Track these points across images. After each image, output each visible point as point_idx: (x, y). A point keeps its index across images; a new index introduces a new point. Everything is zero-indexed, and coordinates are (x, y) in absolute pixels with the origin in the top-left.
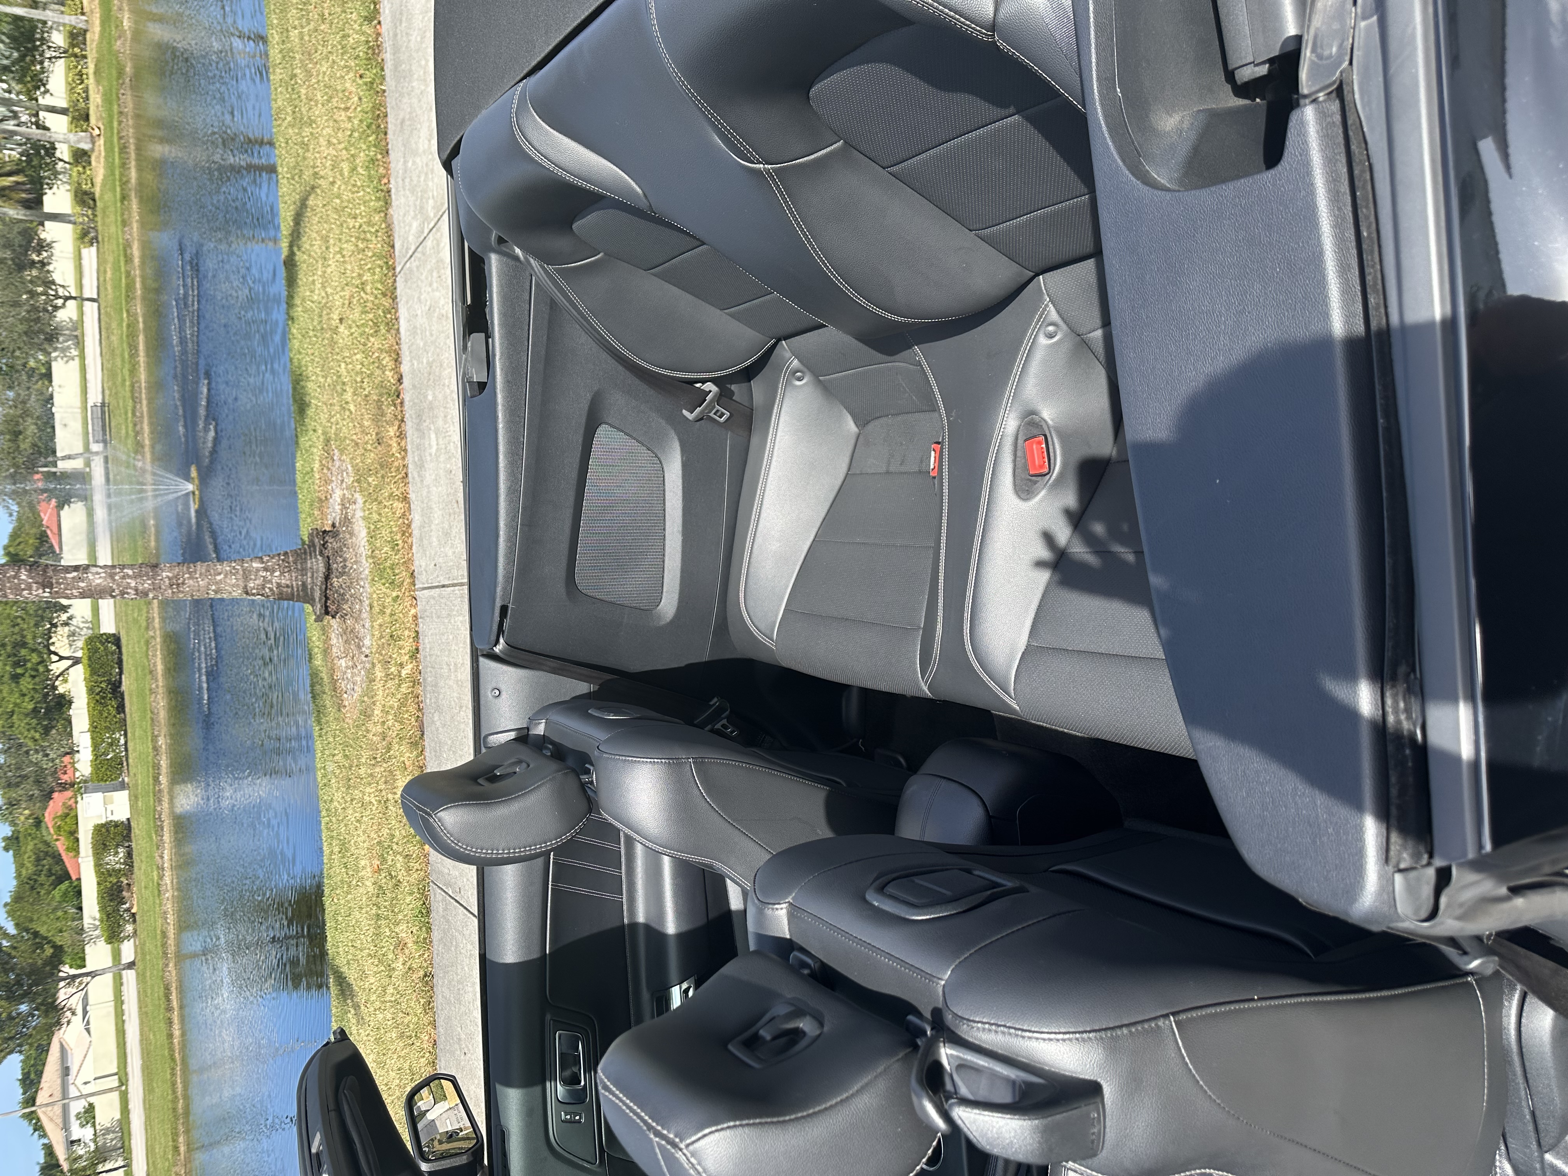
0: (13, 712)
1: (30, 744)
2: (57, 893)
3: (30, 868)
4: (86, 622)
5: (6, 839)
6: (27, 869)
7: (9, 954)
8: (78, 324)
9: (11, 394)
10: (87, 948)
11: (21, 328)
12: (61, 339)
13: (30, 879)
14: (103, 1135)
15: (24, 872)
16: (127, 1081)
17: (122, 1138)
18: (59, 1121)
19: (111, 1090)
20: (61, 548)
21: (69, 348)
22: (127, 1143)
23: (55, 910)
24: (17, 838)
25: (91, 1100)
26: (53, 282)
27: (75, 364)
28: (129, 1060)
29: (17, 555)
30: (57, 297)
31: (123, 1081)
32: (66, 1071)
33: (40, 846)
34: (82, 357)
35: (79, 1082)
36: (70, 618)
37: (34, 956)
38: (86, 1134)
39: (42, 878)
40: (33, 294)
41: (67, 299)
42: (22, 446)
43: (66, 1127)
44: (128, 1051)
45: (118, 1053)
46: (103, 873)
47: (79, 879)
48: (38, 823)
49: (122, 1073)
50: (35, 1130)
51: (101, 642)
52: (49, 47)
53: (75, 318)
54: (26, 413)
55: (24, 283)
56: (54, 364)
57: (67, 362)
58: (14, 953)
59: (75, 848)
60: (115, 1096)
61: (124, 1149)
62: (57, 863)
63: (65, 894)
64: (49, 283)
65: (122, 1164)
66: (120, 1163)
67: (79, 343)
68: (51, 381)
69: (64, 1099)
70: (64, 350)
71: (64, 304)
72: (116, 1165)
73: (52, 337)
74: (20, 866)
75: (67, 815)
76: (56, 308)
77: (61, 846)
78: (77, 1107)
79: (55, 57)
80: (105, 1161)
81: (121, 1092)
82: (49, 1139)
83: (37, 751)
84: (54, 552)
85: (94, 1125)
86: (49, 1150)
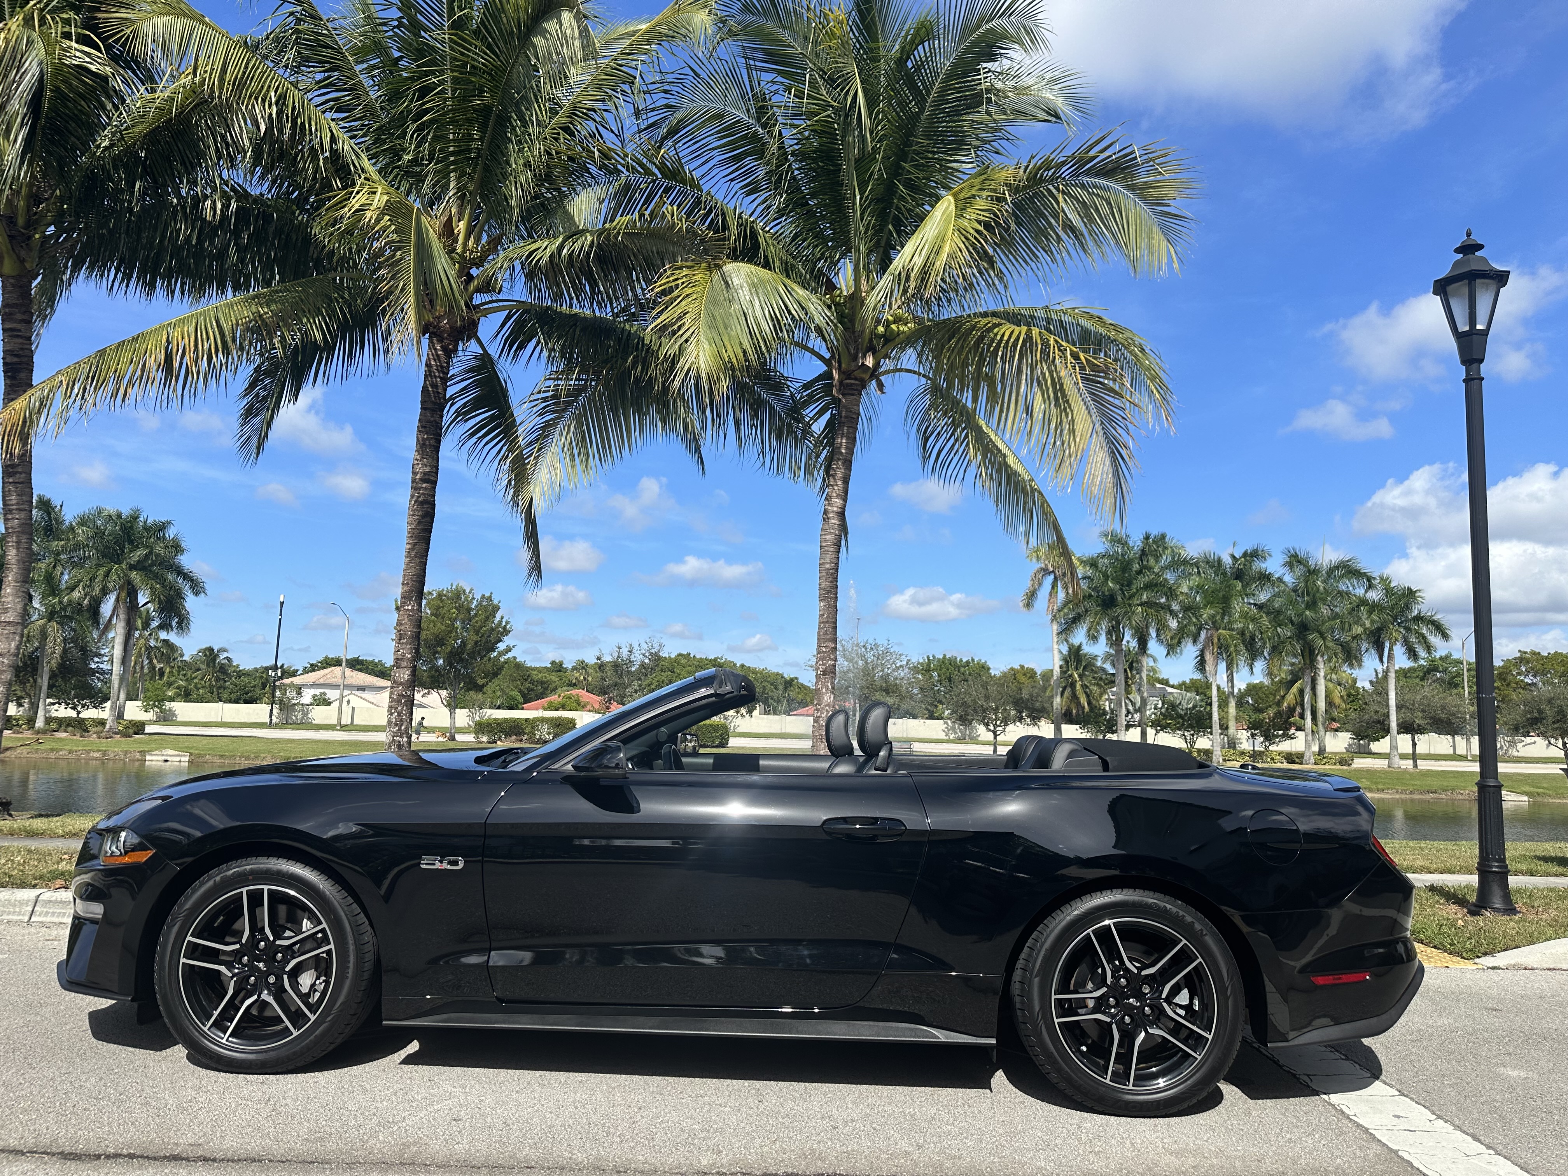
0: (674, 672)
1: (647, 682)
2: (515, 693)
3: (537, 676)
4: (735, 728)
5: (561, 664)
6: (537, 675)
7: (485, 656)
8: (974, 740)
9: (916, 691)
10: (467, 710)
11: (968, 699)
12: (961, 727)
13: (529, 676)
14: (303, 710)
15: (535, 673)
16: (344, 731)
17: (296, 723)
18: (322, 681)
19: (340, 718)
20: (794, 715)
21: (956, 733)
22: (290, 726)
23: (502, 690)
24: (560, 671)
25: (335, 705)
26: (1006, 725)
27: (942, 736)
28: (361, 733)
29: (791, 686)
30: (995, 726)
31: (343, 728)
32: (362, 688)
33: (554, 685)
34: (948, 741)
35: (351, 697)
36: (742, 716)
37: (480, 672)
38: (307, 697)
39: (527, 685)
40: (996, 711)
41: (994, 732)
42: (877, 694)
43: (314, 685)
44: (370, 733)
45: (369, 726)
46: (533, 723)
47: (523, 709)
48: (572, 685)
49: (352, 727)
50: (312, 665)
51: (723, 734)
52: (1193, 735)
53: (980, 739)
54: (902, 698)
55: (1004, 703)
56: (942, 722)
57: (944, 731)
58: (485, 659)
59: (551, 707)
60: (334, 721)
61: (285, 724)
62: (536, 696)
63: (513, 698)
64: (1006, 722)
65: (273, 721)
66: (275, 720)
67: (959, 740)
68: (927, 718)
69: (344, 686)
70: (953, 729)
71: (990, 730)
72: (274, 717)
73: (964, 719)
74: (539, 670)
75: (579, 704)
76: (987, 725)
77: (554, 698)
78: (332, 694)
79: (1186, 739)
80: (281, 710)
81: (336, 725)
82: (302, 674)
83: (640, 685)
84: (791, 710)
85: (311, 704)
86: (294, 674)
